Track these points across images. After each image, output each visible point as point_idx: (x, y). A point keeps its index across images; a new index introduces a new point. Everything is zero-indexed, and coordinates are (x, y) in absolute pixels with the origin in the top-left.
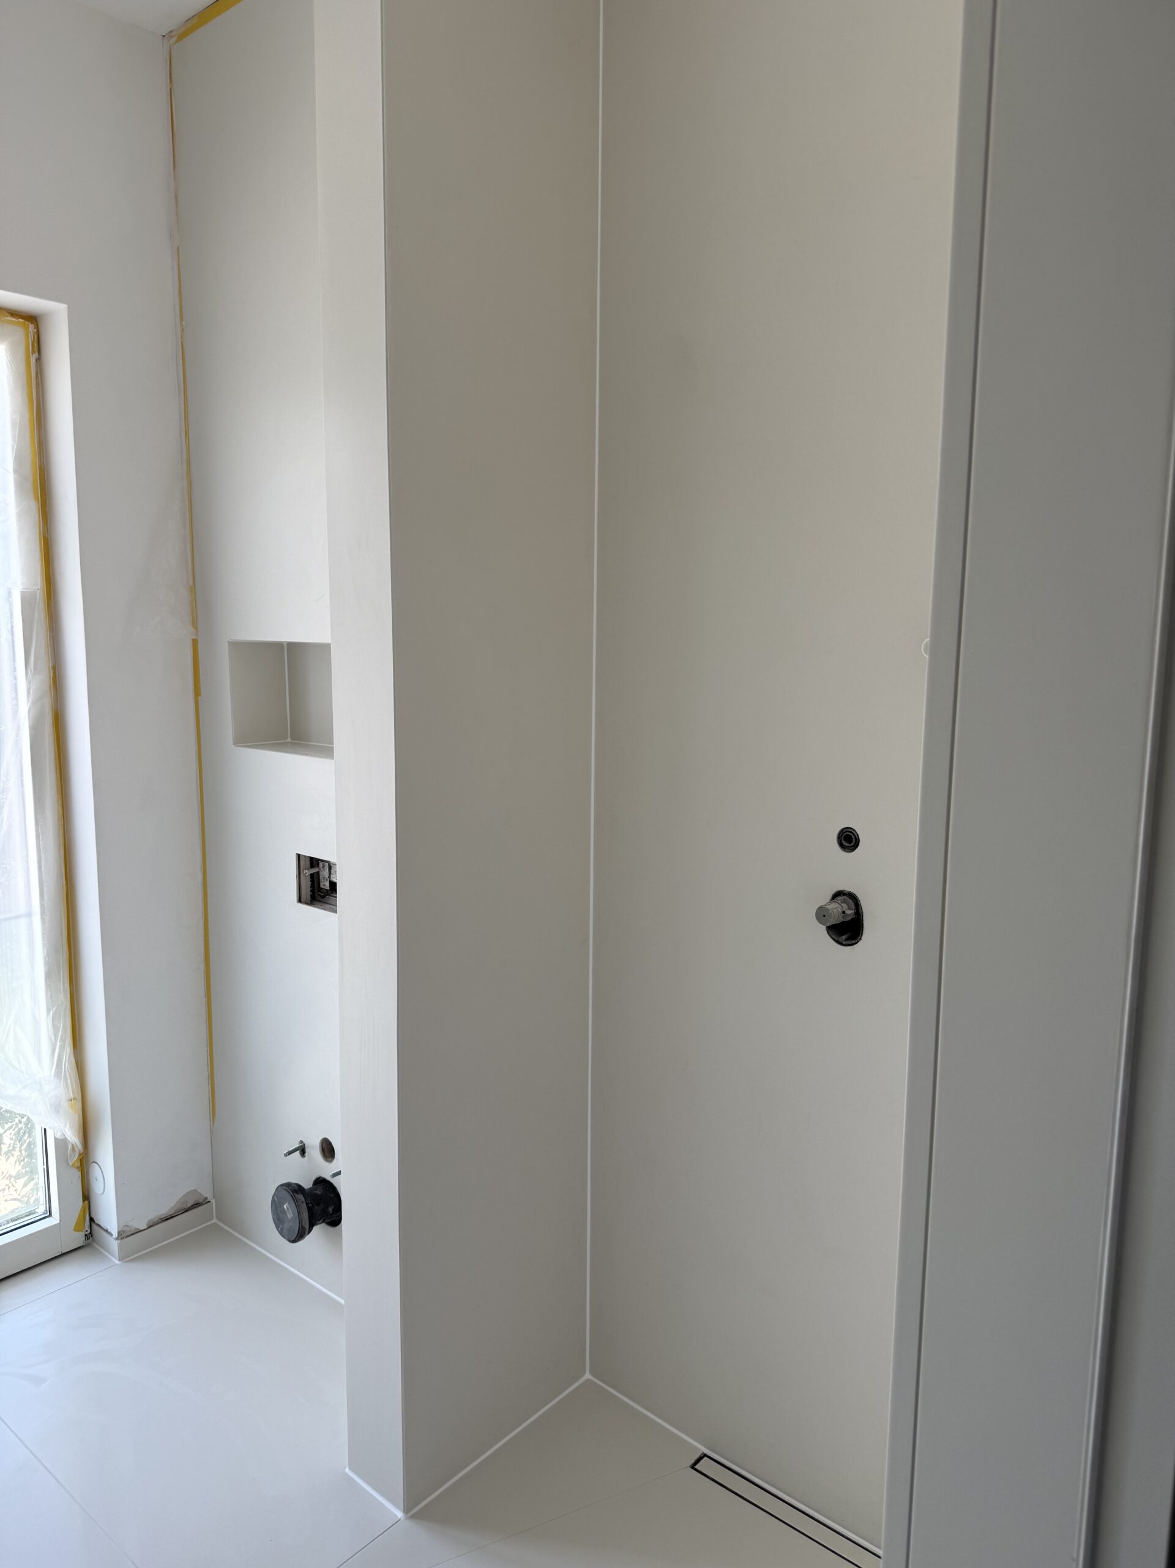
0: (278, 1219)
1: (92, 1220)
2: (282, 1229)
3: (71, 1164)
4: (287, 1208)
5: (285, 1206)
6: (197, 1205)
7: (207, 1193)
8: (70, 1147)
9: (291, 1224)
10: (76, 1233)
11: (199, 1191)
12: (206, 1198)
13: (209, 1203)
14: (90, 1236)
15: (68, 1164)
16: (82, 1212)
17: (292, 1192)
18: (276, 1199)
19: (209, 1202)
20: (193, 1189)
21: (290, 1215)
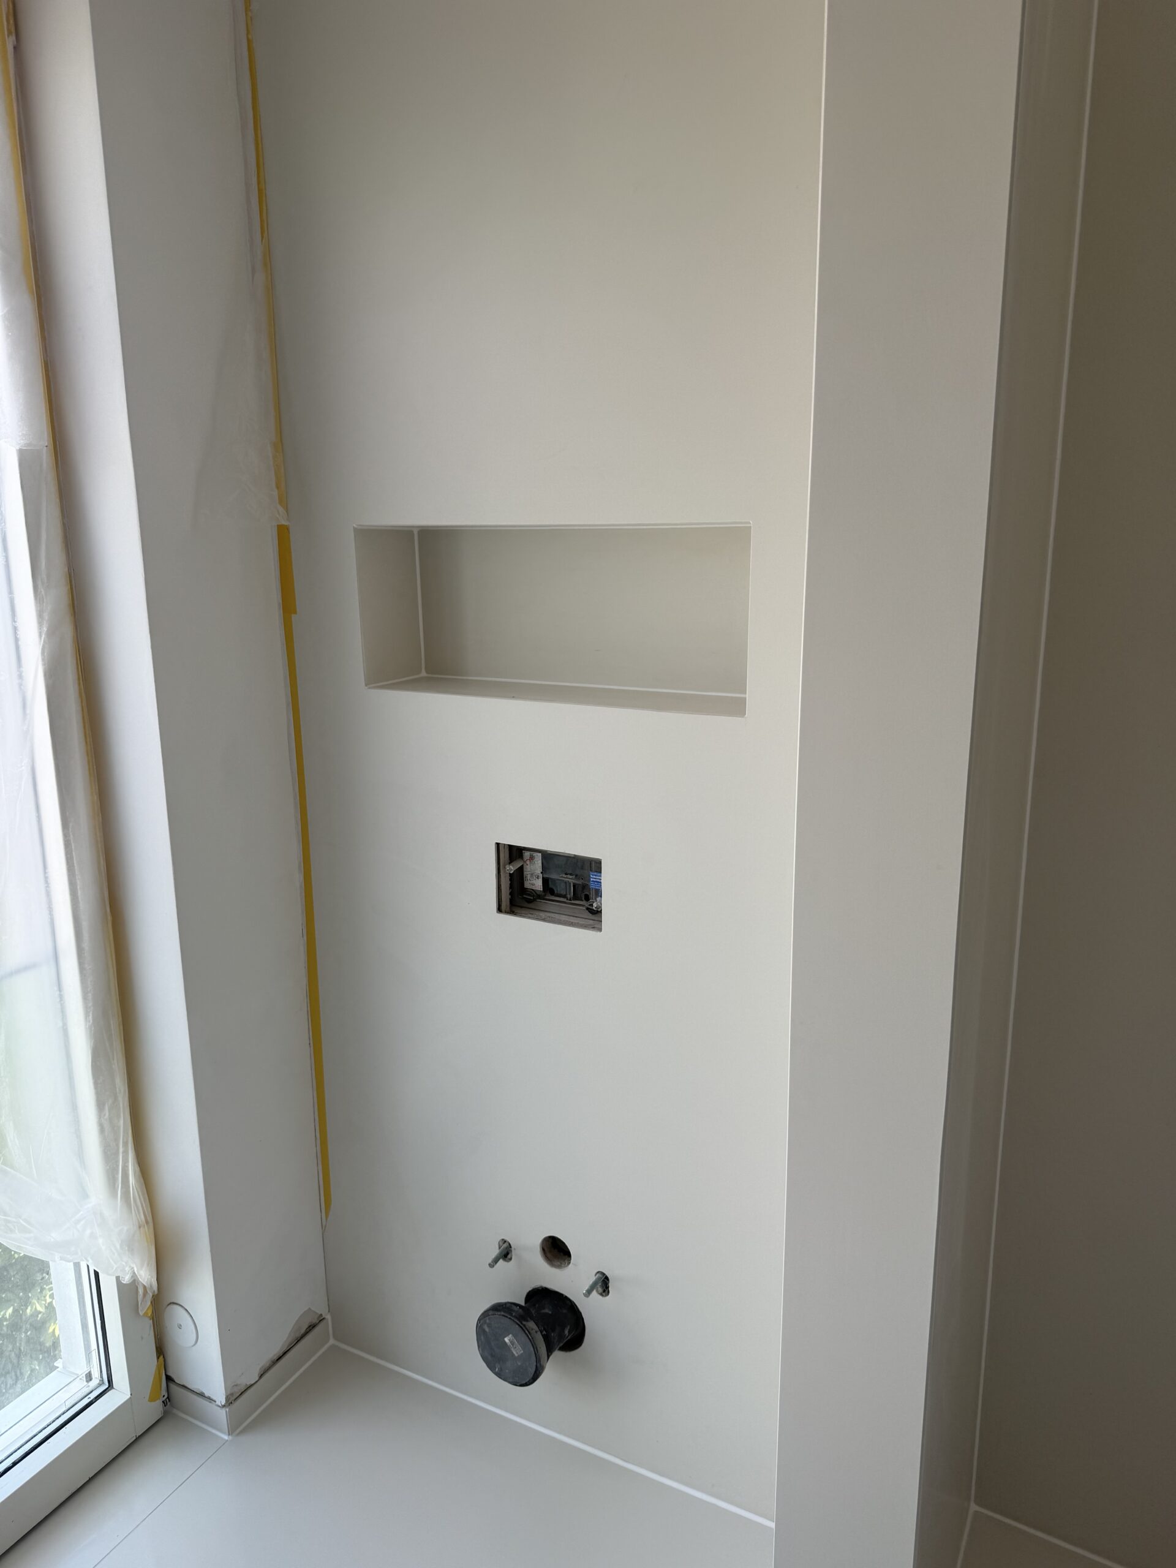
0: (492, 1356)
1: (169, 1379)
2: (501, 1370)
3: (141, 1313)
4: (511, 1342)
5: (506, 1340)
6: (312, 1327)
7: (321, 1309)
8: (141, 1291)
9: (519, 1364)
10: (153, 1403)
11: (313, 1309)
12: (321, 1315)
13: (324, 1321)
14: (168, 1401)
15: (138, 1313)
16: (157, 1373)
17: (516, 1318)
18: (487, 1330)
19: (324, 1319)
20: (306, 1309)
21: (517, 1351)
